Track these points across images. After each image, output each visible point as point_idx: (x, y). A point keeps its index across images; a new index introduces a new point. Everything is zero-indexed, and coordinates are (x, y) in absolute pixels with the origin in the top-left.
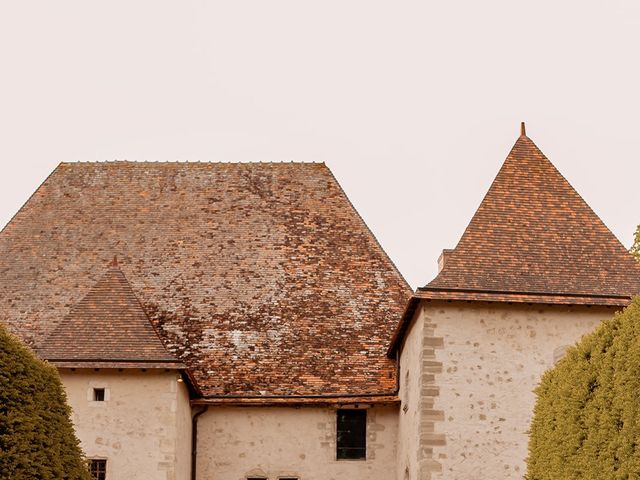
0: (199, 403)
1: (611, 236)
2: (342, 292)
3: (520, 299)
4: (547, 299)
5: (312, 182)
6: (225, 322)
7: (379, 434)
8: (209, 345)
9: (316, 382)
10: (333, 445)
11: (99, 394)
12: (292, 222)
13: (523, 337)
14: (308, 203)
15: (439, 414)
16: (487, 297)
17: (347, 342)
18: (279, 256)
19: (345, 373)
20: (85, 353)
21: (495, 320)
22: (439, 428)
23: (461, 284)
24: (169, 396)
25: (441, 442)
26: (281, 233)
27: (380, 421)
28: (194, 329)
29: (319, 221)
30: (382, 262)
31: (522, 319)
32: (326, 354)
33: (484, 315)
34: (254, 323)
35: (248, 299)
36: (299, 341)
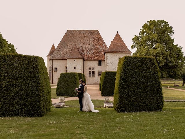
0: (84, 60)
1: (125, 45)
2: (99, 47)
3: (115, 52)
4: (118, 52)
5: (96, 33)
6: (87, 50)
7: (103, 63)
8: (85, 53)
9: (96, 58)
10: (98, 64)
11: (75, 60)
12: (94, 38)
13: (115, 56)
14: (96, 35)
15: (107, 63)
16: (112, 52)
17: (100, 53)
18: (92, 42)
19: (99, 56)
20: (73, 56)
21: (113, 54)
22: (107, 64)
23: (110, 50)
24: (82, 61)
25: (107, 66)
26: (93, 39)
27: (103, 62)
28: (83, 51)
29: (97, 38)
30: (104, 43)
31: (115, 54)
32: (97, 54)
33: (112, 53)
34: (90, 51)
35: (89, 48)
36: (95, 53)
